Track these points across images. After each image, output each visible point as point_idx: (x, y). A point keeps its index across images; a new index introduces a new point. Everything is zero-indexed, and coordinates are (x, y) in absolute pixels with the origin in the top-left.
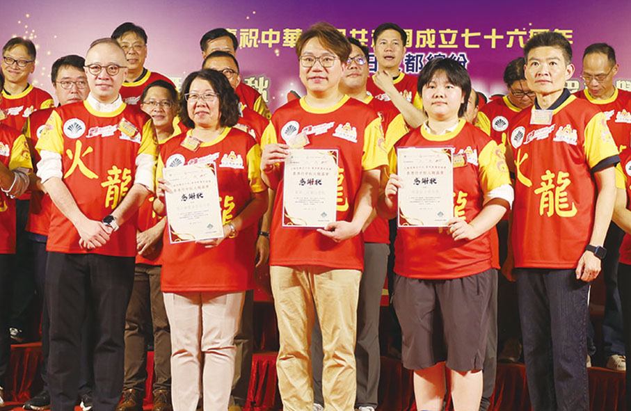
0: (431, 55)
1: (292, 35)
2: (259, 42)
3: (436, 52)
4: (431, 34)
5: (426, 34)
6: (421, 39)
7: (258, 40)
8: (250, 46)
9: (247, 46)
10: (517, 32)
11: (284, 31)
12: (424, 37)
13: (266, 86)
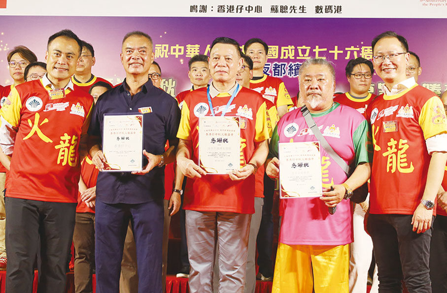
0: (291, 64)
1: (193, 49)
2: (169, 54)
3: (295, 62)
4: (292, 49)
5: (288, 49)
6: (285, 53)
7: (168, 52)
8: (162, 56)
9: (160, 56)
10: (352, 48)
11: (187, 46)
12: (287, 51)
13: (174, 86)
